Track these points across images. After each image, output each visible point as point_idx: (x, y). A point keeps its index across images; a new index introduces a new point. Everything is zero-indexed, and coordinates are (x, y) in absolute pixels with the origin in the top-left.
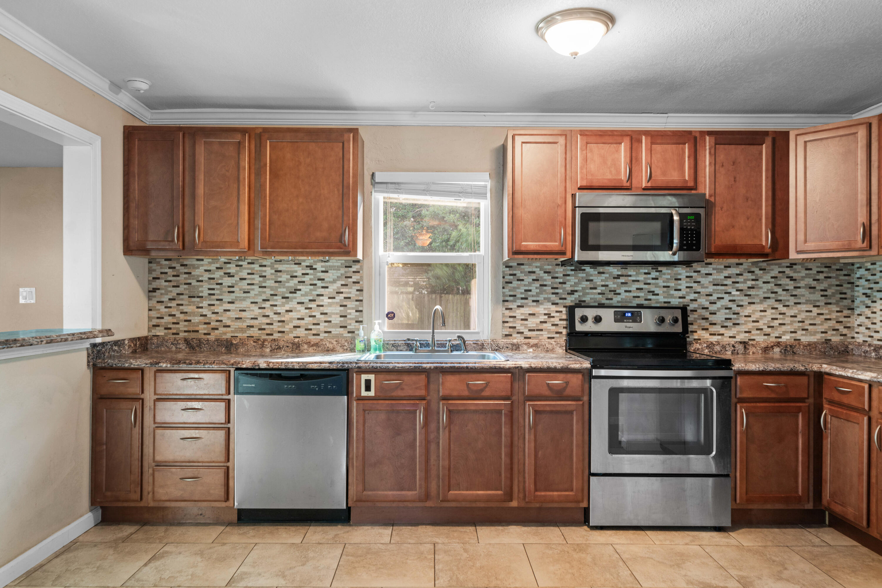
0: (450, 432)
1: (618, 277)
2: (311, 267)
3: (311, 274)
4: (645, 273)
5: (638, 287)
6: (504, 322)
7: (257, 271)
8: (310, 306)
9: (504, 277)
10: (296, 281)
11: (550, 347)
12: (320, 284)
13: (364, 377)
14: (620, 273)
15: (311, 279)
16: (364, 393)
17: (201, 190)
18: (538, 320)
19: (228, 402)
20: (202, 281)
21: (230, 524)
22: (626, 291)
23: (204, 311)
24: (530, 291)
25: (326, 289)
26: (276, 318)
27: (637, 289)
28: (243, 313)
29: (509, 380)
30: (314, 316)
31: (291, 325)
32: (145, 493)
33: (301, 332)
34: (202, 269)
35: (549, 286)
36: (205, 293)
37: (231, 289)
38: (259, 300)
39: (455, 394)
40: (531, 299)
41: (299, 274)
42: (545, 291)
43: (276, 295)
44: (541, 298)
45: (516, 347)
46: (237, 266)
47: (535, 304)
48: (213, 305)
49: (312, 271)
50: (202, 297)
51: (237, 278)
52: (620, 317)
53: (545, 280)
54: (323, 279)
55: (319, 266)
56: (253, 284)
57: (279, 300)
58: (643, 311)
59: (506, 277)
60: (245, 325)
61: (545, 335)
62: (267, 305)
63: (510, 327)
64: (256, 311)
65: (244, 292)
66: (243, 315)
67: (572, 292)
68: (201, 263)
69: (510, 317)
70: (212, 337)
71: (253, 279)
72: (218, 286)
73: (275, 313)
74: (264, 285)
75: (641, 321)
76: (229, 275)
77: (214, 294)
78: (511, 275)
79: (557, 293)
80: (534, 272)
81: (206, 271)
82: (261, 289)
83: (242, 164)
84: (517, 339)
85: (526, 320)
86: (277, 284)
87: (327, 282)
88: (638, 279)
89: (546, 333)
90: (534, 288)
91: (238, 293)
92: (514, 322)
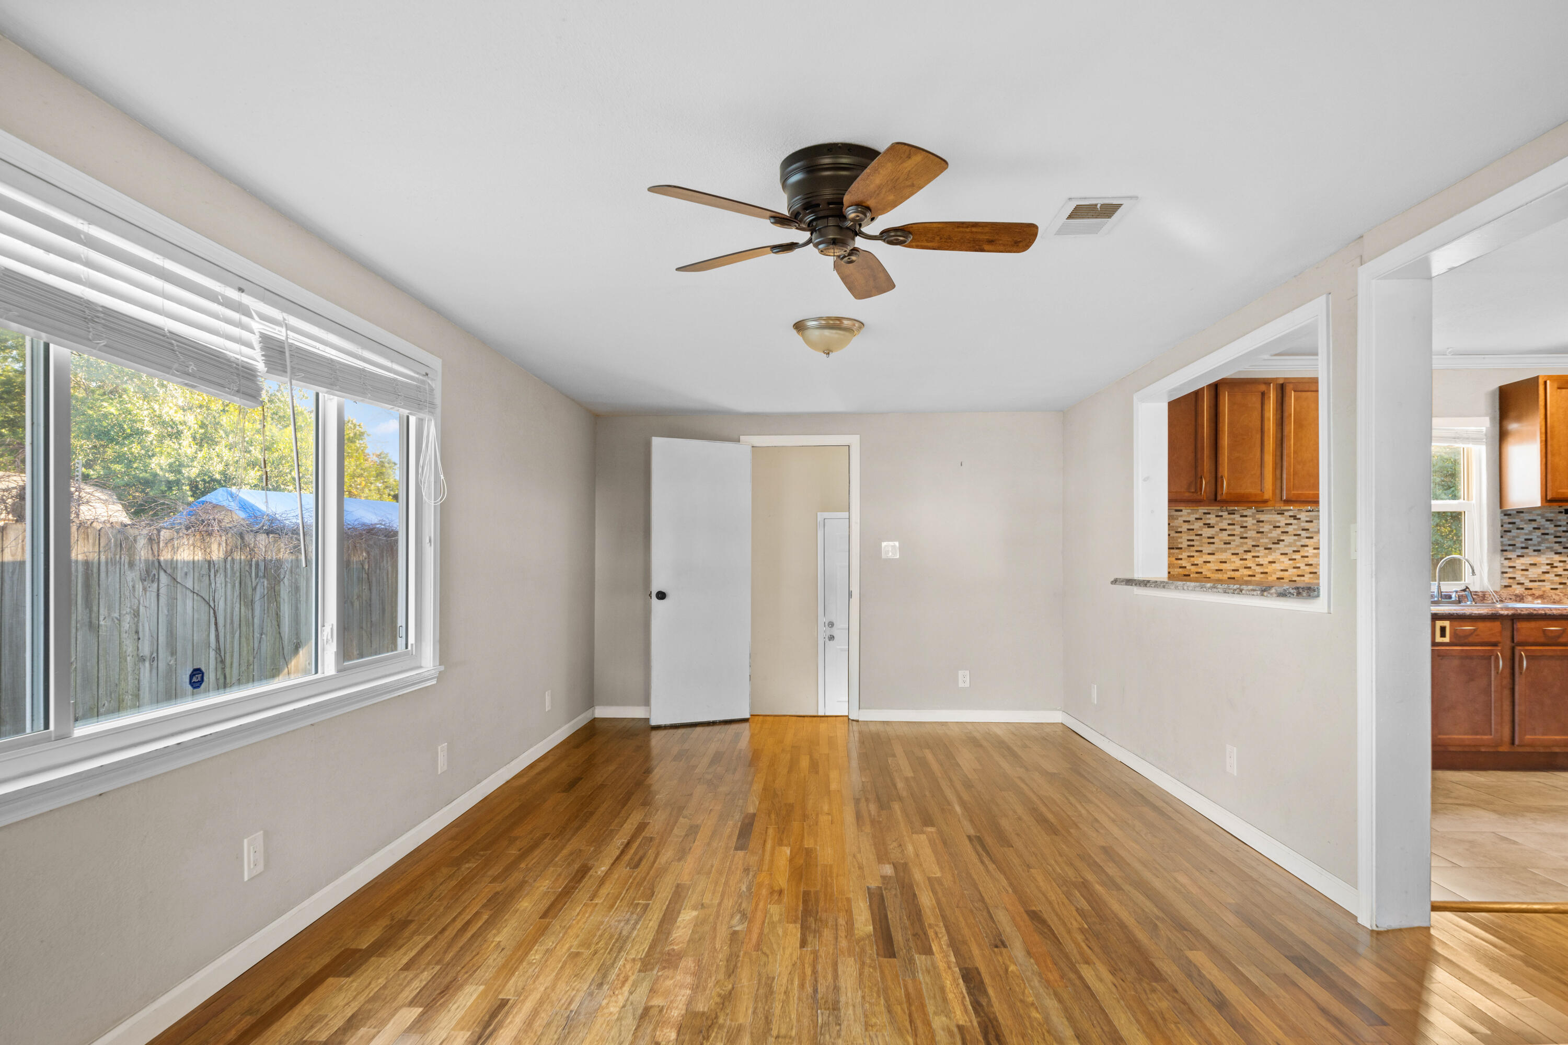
2: (1295, 517)
3: (1295, 524)
6: (1503, 573)
7: (1238, 521)
8: (1294, 557)
9: (1502, 526)
10: (1279, 531)
11: (1557, 598)
12: (1304, 534)
15: (1294, 529)
18: (1540, 571)
20: (1181, 532)
23: (1184, 563)
24: (1531, 540)
25: (1311, 540)
26: (1259, 569)
28: (1224, 565)
30: (1299, 568)
31: (1274, 577)
34: (1181, 520)
35: (1552, 534)
36: (1184, 544)
37: (1212, 540)
39: (1531, 640)
40: (1531, 548)
42: (1547, 539)
43: (1258, 546)
44: (1543, 547)
45: (1520, 599)
46: (1217, 516)
47: (1536, 553)
48: (1193, 556)
49: (1296, 521)
50: (1181, 548)
51: (1217, 529)
53: (1547, 529)
54: (1308, 530)
55: (1303, 516)
56: (1234, 535)
57: (1261, 551)
59: (1505, 526)
60: (1225, 577)
61: (1547, 586)
62: (1249, 556)
63: (1510, 578)
64: (1237, 563)
65: (1225, 543)
66: (1223, 566)
68: (1179, 513)
69: (1510, 567)
71: (1234, 530)
72: (1198, 538)
73: (1257, 565)
74: (1245, 535)
76: (1209, 526)
77: (1193, 546)
78: (1510, 523)
79: (1560, 542)
80: (1535, 520)
81: (1185, 521)
82: (1242, 540)
84: (1519, 590)
85: (1527, 570)
86: (1259, 535)
87: (1312, 532)
89: (1549, 584)
90: (1535, 536)
91: (1218, 544)
92: (1514, 573)
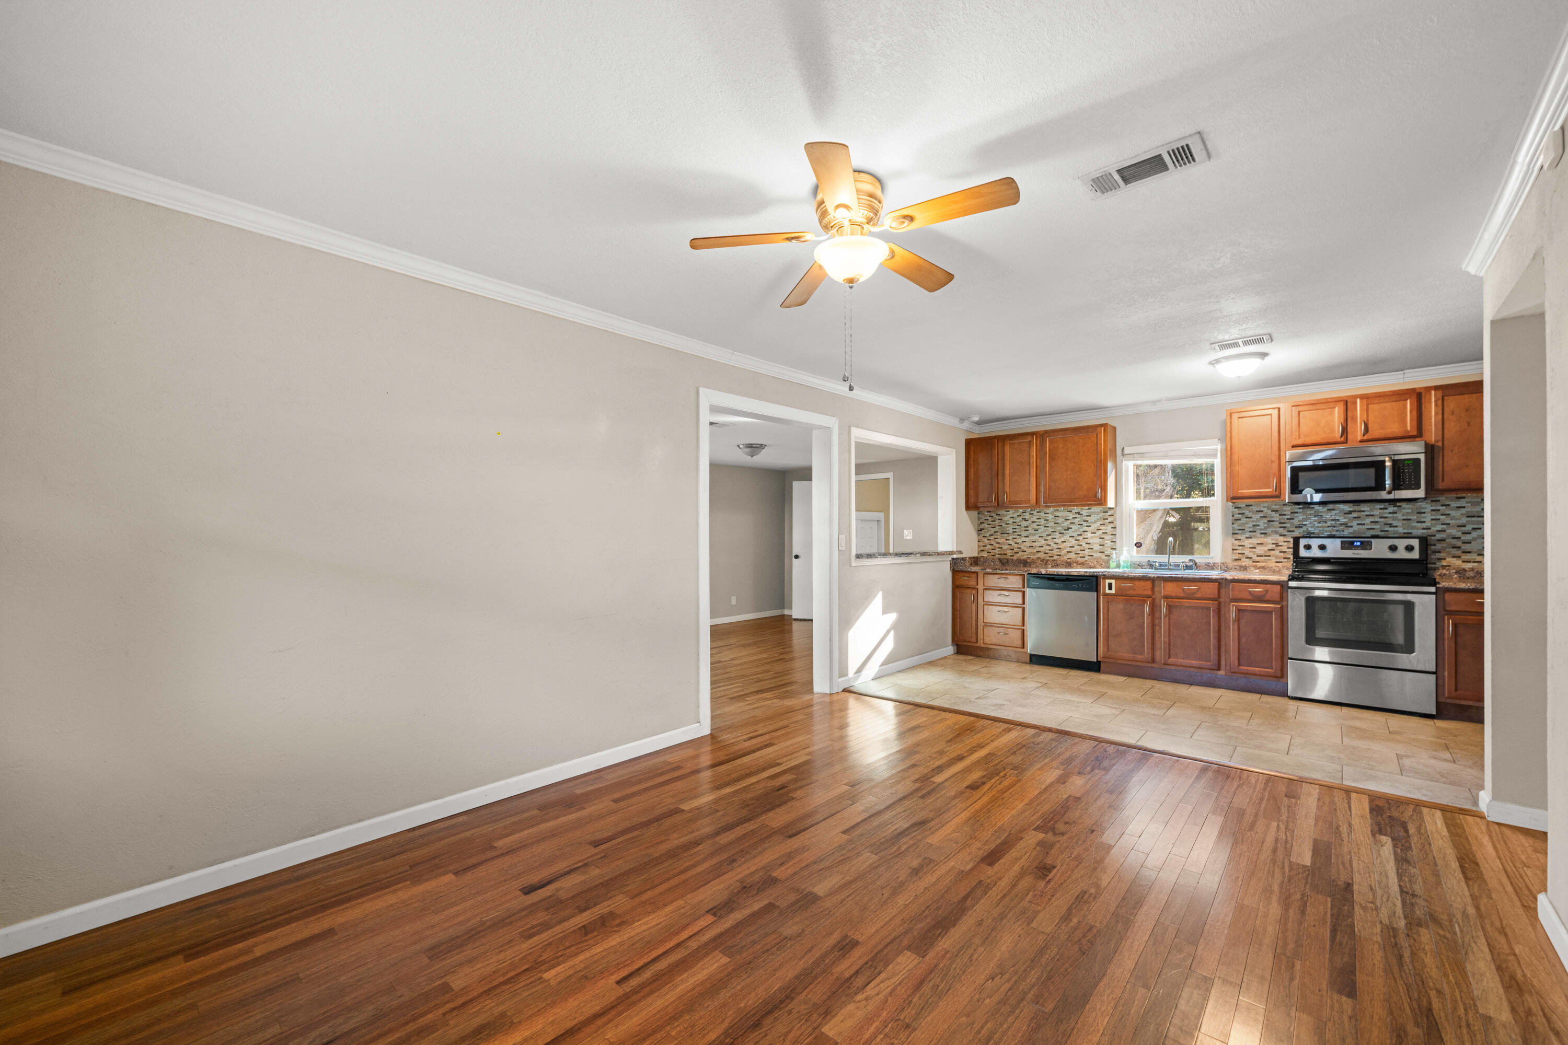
0: (1170, 619)
1: (1350, 512)
2: (1079, 513)
3: (1079, 518)
4: (1381, 509)
5: (1373, 520)
6: (1233, 550)
7: (1043, 517)
8: (1078, 539)
9: (1232, 516)
10: (1068, 522)
11: (1277, 569)
12: (1085, 524)
13: (1108, 581)
14: (1351, 509)
15: (1079, 521)
16: (1107, 591)
17: (1007, 472)
18: (1266, 548)
19: (1024, 593)
20: (1008, 524)
21: (1025, 663)
22: (1358, 524)
23: (1010, 542)
24: (1258, 526)
25: (1090, 528)
26: (1056, 546)
27: (1372, 522)
29: (1216, 587)
30: (1081, 545)
31: (1065, 551)
32: (979, 639)
33: (1072, 555)
34: (1008, 516)
35: (1277, 521)
36: (1011, 531)
37: (1027, 529)
38: (1044, 535)
39: (1173, 594)
40: (1259, 532)
41: (1071, 517)
42: (1272, 525)
43: (1055, 532)
44: (1269, 531)
45: (1245, 568)
46: (1030, 514)
47: (1263, 536)
48: (1016, 538)
49: (1079, 516)
50: (1009, 533)
51: (1030, 521)
52: (1347, 545)
53: (1273, 517)
54: (1088, 521)
55: (1084, 512)
56: (1040, 525)
57: (1057, 535)
58: (1373, 540)
59: (1235, 516)
60: (1035, 551)
61: (1273, 559)
62: (1049, 538)
63: (1240, 554)
64: (1042, 542)
65: (1035, 530)
66: (1034, 544)
67: (1299, 527)
68: (1008, 512)
69: (1240, 546)
70: (1015, 558)
71: (1041, 522)
72: (1019, 527)
73: (1055, 544)
74: (1047, 525)
75: (1371, 549)
76: (1025, 520)
77: (1016, 532)
78: (1239, 514)
79: (1284, 527)
80: (1262, 511)
81: (1011, 517)
82: (1045, 528)
83: (1032, 454)
84: (1245, 562)
85: (1255, 548)
86: (1056, 525)
87: (1090, 523)
88: (1372, 513)
90: (1262, 523)
91: (1031, 531)
92: (1244, 550)
